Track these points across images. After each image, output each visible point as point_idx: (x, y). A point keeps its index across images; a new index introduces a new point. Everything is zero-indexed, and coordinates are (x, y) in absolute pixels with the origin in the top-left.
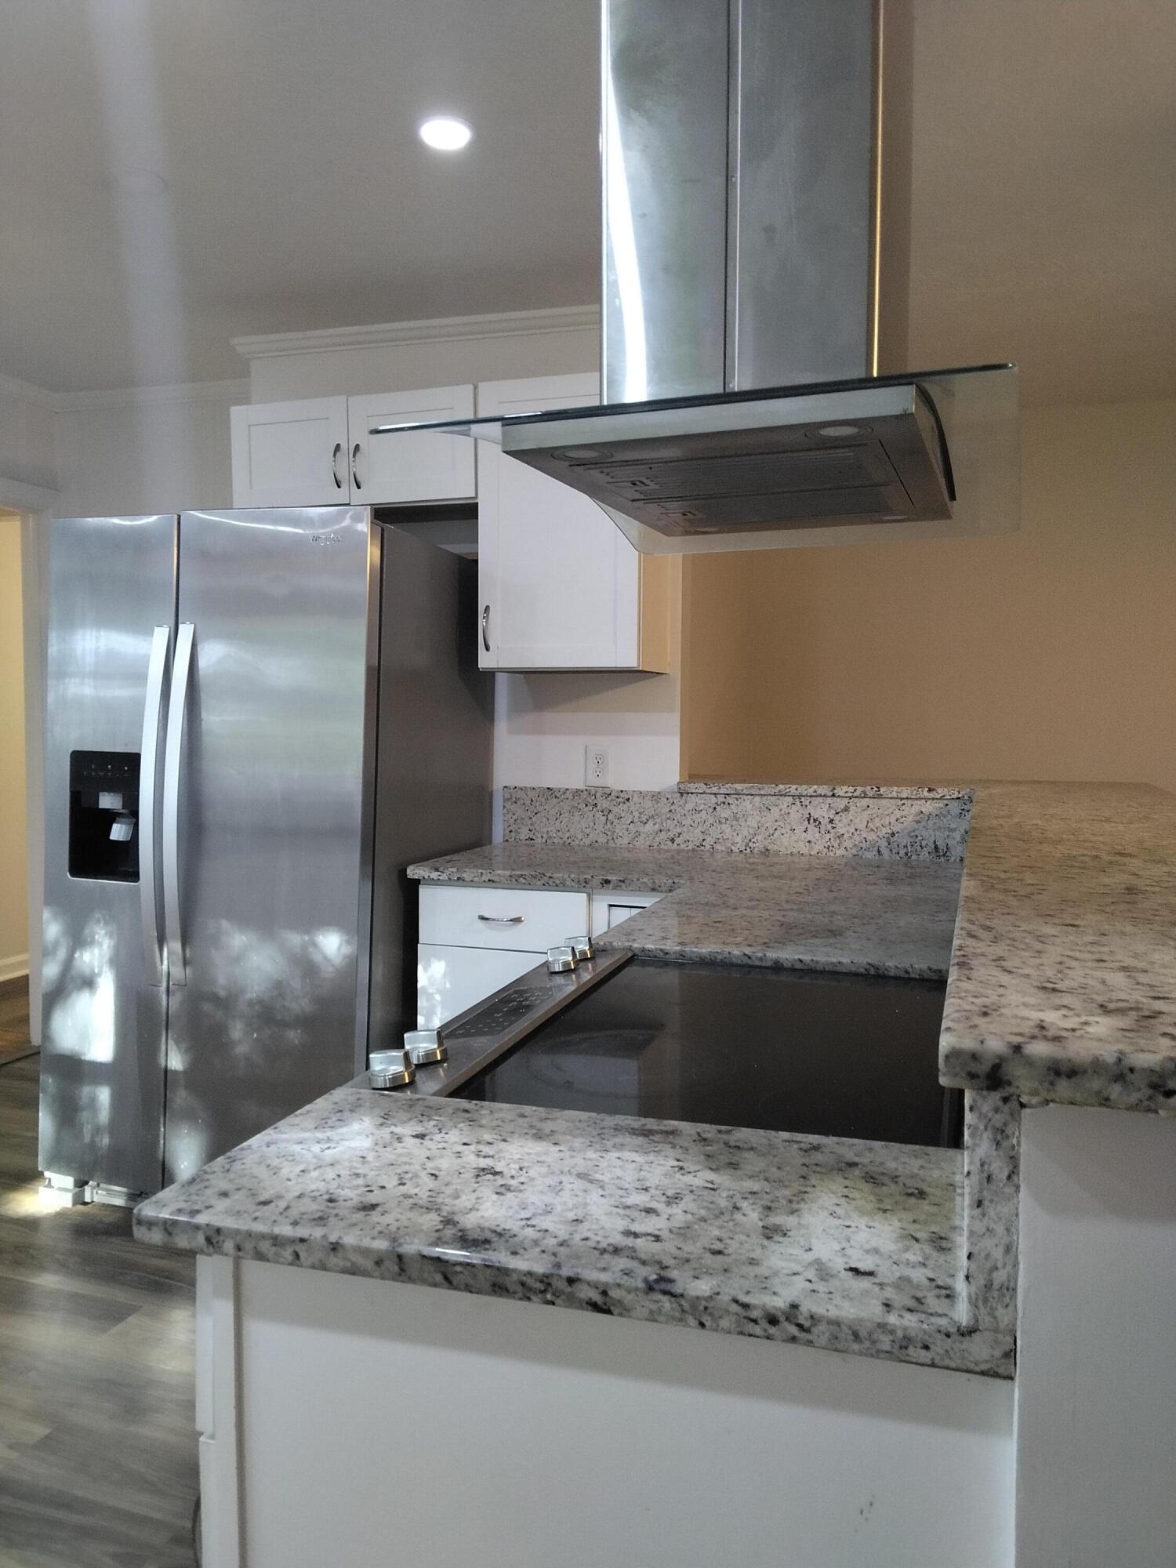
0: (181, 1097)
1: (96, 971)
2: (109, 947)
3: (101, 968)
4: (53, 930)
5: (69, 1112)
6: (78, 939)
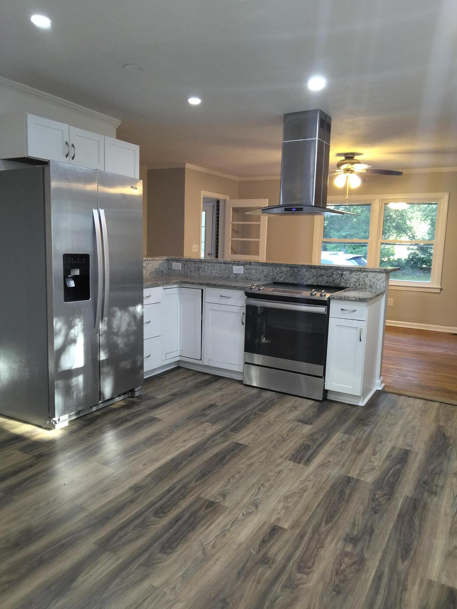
0: (105, 369)
1: (76, 335)
2: (81, 325)
3: (78, 333)
5: (68, 391)
6: (70, 326)
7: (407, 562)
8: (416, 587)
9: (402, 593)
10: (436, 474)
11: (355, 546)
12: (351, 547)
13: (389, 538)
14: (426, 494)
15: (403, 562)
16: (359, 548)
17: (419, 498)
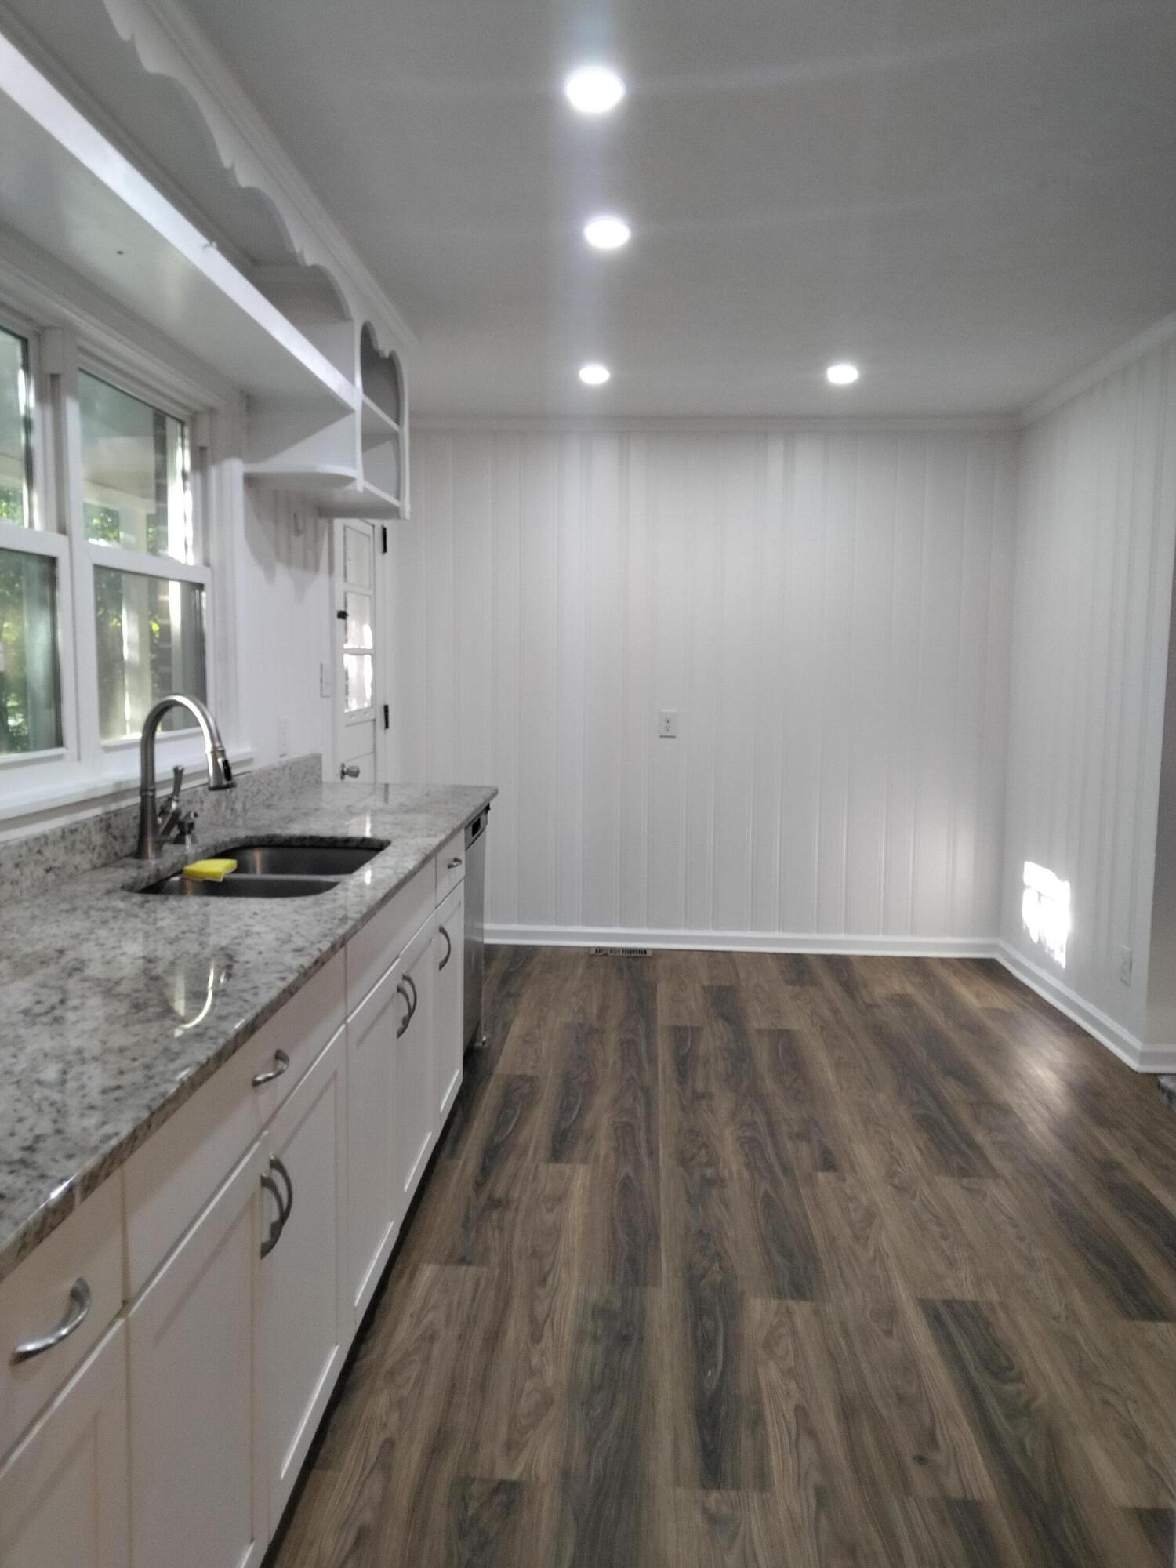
7: (622, 1175)
8: (602, 1154)
9: (619, 1145)
10: (601, 1387)
11: (703, 1177)
12: (709, 1174)
13: (659, 1198)
14: (617, 1303)
15: (628, 1177)
16: (697, 1175)
17: (630, 1288)
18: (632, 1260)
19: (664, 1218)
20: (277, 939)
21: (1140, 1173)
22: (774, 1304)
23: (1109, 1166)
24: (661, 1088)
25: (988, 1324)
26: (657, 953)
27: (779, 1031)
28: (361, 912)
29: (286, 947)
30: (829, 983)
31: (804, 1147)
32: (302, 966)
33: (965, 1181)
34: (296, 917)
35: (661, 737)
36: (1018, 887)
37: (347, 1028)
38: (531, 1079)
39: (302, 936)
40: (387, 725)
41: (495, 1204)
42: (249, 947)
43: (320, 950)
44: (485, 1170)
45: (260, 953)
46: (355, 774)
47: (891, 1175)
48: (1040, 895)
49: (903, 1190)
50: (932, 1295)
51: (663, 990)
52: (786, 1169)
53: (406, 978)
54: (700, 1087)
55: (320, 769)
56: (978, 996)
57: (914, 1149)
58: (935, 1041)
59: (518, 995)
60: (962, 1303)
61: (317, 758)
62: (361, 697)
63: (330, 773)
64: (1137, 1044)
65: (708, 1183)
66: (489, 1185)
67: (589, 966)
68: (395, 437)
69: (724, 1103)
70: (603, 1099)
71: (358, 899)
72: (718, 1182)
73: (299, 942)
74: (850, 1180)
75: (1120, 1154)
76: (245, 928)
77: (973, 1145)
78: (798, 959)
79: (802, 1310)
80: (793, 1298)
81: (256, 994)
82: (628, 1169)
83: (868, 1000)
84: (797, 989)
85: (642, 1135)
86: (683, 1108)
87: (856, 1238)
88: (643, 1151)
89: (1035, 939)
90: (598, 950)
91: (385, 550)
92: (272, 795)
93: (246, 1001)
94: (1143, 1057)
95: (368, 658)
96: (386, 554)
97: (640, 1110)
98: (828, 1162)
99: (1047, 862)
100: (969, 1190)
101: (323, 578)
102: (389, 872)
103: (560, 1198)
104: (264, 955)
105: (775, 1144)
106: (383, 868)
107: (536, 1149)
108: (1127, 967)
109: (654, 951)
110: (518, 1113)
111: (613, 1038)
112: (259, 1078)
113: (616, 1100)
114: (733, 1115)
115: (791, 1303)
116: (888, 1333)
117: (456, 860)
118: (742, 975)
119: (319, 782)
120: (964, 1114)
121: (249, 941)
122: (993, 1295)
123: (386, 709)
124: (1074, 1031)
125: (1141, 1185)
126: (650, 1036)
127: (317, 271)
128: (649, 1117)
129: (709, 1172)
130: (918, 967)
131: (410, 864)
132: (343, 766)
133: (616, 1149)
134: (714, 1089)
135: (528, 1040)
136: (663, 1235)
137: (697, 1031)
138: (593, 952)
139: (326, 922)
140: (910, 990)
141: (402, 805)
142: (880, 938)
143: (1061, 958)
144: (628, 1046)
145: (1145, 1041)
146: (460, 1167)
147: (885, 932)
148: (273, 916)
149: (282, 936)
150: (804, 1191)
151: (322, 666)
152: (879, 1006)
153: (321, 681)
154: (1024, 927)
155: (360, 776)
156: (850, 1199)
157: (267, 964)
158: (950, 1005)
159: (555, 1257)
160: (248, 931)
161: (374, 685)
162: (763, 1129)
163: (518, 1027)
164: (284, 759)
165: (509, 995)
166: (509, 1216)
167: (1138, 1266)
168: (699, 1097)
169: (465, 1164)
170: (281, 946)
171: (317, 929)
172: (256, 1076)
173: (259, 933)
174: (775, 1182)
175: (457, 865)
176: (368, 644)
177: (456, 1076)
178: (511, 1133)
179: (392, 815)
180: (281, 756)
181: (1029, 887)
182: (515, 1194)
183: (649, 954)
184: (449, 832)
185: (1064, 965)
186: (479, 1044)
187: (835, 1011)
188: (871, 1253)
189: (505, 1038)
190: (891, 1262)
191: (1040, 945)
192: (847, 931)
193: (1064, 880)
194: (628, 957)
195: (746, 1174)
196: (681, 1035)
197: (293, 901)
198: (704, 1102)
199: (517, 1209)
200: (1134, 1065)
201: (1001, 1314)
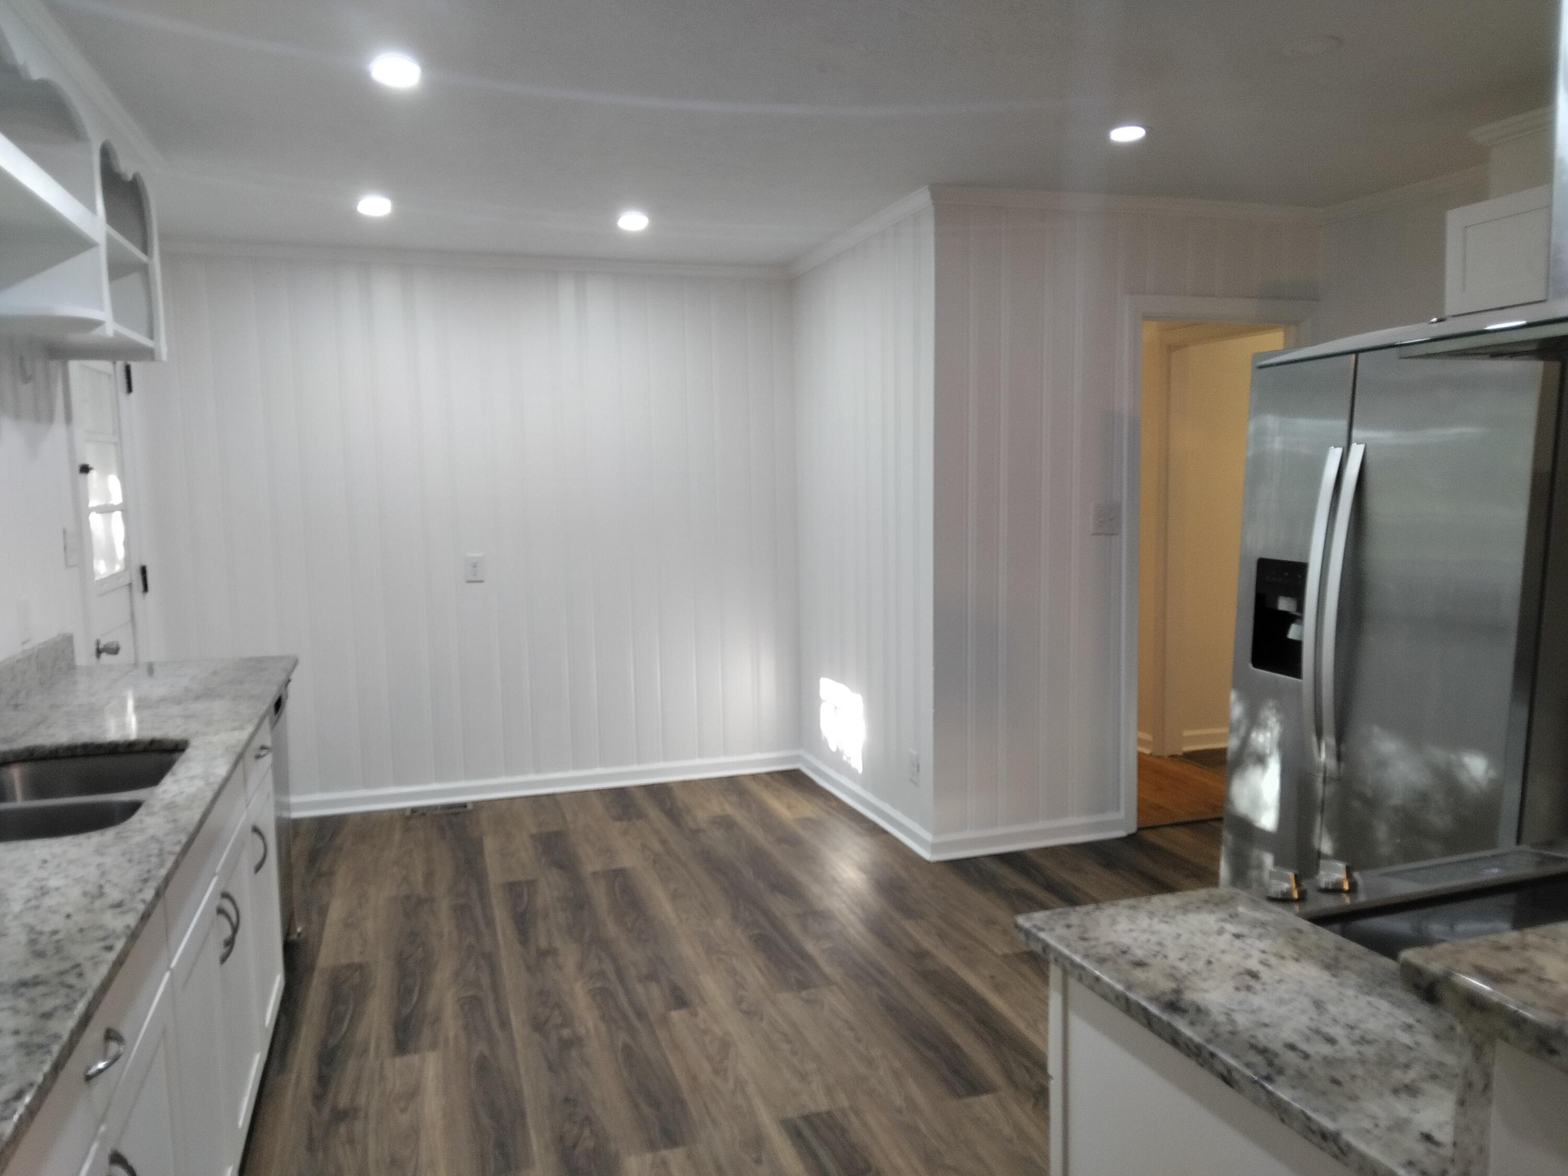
4: (1237, 711)
18: (501, 1145)
19: (527, 1091)
20: (85, 894)
21: (946, 958)
22: (649, 1157)
23: (921, 955)
24: (503, 952)
25: (843, 1131)
26: (478, 805)
27: (614, 871)
28: (179, 842)
29: (98, 904)
30: (653, 812)
31: (654, 989)
32: (128, 927)
33: (804, 994)
34: (98, 860)
35: (469, 582)
36: (815, 701)
37: (172, 975)
38: (360, 967)
39: (116, 885)
40: (146, 588)
41: (341, 1116)
42: (52, 911)
43: (143, 901)
44: (323, 1081)
45: (68, 916)
46: (114, 650)
47: (739, 1001)
48: (836, 708)
49: (751, 1013)
50: (792, 1113)
51: (490, 845)
52: (641, 1015)
53: (225, 895)
54: (543, 943)
55: (73, 652)
56: (789, 807)
57: (757, 972)
58: (758, 858)
59: (331, 873)
60: (818, 1115)
61: (68, 640)
62: (111, 558)
63: (83, 655)
64: (928, 837)
65: (566, 1045)
66: (330, 1096)
67: (407, 830)
68: (144, 269)
69: (569, 955)
70: (443, 975)
71: (170, 826)
72: (575, 1042)
73: (114, 895)
74: (702, 1013)
75: (928, 943)
76: (38, 884)
77: (804, 956)
78: (621, 793)
79: (675, 1157)
80: (666, 1147)
81: (80, 975)
82: (481, 1047)
83: (693, 826)
84: (625, 823)
85: (491, 1007)
86: (529, 968)
87: (716, 1072)
88: (495, 1024)
89: (834, 749)
90: (414, 810)
91: (130, 389)
92: (18, 692)
93: (71, 987)
94: (934, 848)
95: (117, 516)
96: (132, 394)
97: (485, 980)
98: (680, 1000)
99: (840, 677)
100: (807, 1001)
101: (58, 429)
102: (199, 783)
103: (412, 1094)
104: (75, 918)
105: (627, 991)
106: (192, 778)
107: (378, 1047)
108: (915, 770)
109: (475, 803)
110: (351, 1007)
111: (444, 905)
112: (93, 1070)
113: (457, 974)
114: (581, 967)
115: (665, 1153)
116: (758, 1161)
117: (263, 748)
118: (569, 817)
119: (72, 667)
120: (794, 927)
121: (48, 902)
122: (843, 1101)
123: (144, 571)
124: (874, 830)
125: (949, 970)
126: (483, 896)
127: (44, 84)
128: (495, 986)
129: (566, 1033)
130: (732, 785)
131: (222, 769)
132: (98, 643)
133: (465, 1028)
134: (558, 944)
135: (350, 923)
136: (528, 1111)
137: (531, 884)
138: (408, 813)
139: (139, 863)
140: (730, 810)
141: (187, 689)
142: (697, 762)
143: (857, 764)
144: (461, 912)
145: (935, 834)
146: (293, 1081)
147: (701, 756)
148: (71, 862)
149: (90, 888)
150: (662, 1034)
151: (64, 532)
152: (703, 831)
153: (65, 548)
154: (823, 738)
155: (121, 652)
156: (705, 1032)
157: (81, 930)
158: (767, 820)
159: (417, 1160)
160: (42, 888)
161: (127, 544)
162: (612, 976)
163: (336, 910)
164: (28, 646)
165: (320, 875)
166: (359, 1126)
167: (958, 1047)
168: (544, 954)
169: (299, 1077)
170: (92, 903)
171: (132, 874)
172: (89, 1068)
173: (57, 889)
174: (631, 1030)
175: (265, 755)
176: (117, 498)
177: (278, 982)
178: (346, 1033)
179: (179, 704)
180: (24, 643)
181: (824, 701)
182: (362, 1100)
183: (470, 807)
184: (256, 721)
185: (860, 771)
186: (294, 937)
187: (664, 842)
188: (731, 1085)
189: (322, 925)
190: (751, 1089)
191: (839, 753)
192: (666, 759)
193: (857, 693)
194: (448, 815)
195: (603, 1028)
196: (514, 890)
197: (89, 838)
198: (549, 960)
199: (366, 1116)
200: (927, 855)
201: (853, 1119)
